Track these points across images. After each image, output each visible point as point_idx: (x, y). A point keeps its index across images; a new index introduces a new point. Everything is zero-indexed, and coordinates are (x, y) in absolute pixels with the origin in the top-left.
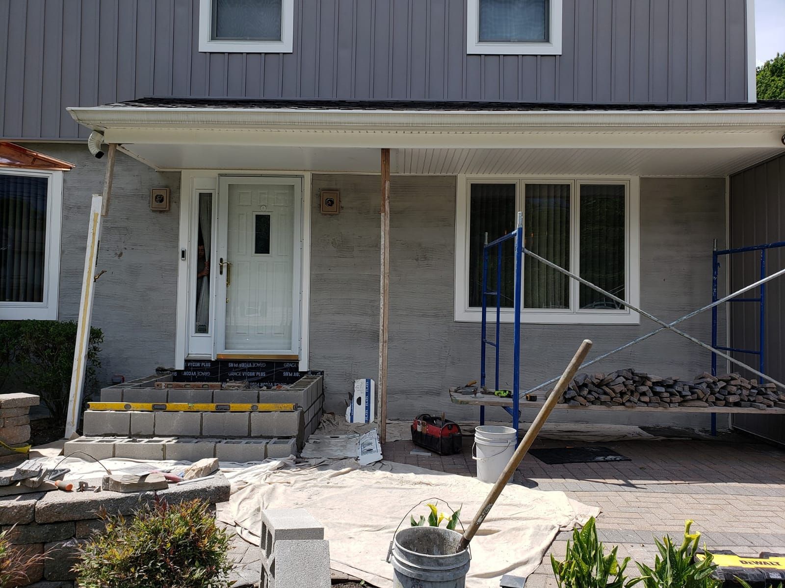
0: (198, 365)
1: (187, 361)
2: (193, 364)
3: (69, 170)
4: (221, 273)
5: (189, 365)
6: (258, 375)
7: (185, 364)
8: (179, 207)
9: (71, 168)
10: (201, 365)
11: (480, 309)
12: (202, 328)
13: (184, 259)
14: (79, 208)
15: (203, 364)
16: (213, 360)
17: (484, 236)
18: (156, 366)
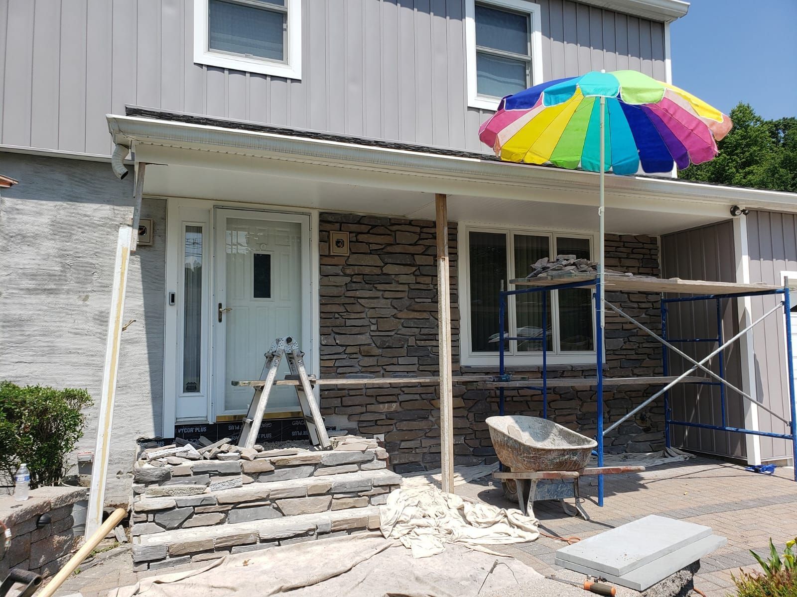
0: (191, 430)
1: (177, 427)
2: (184, 430)
3: (9, 187)
4: (220, 320)
5: (179, 432)
6: (263, 437)
7: (175, 432)
8: (165, 241)
9: (11, 184)
10: (194, 430)
11: (498, 353)
12: (192, 387)
13: (174, 303)
14: (24, 236)
15: (197, 429)
16: (210, 423)
17: (500, 283)
18: (137, 437)
